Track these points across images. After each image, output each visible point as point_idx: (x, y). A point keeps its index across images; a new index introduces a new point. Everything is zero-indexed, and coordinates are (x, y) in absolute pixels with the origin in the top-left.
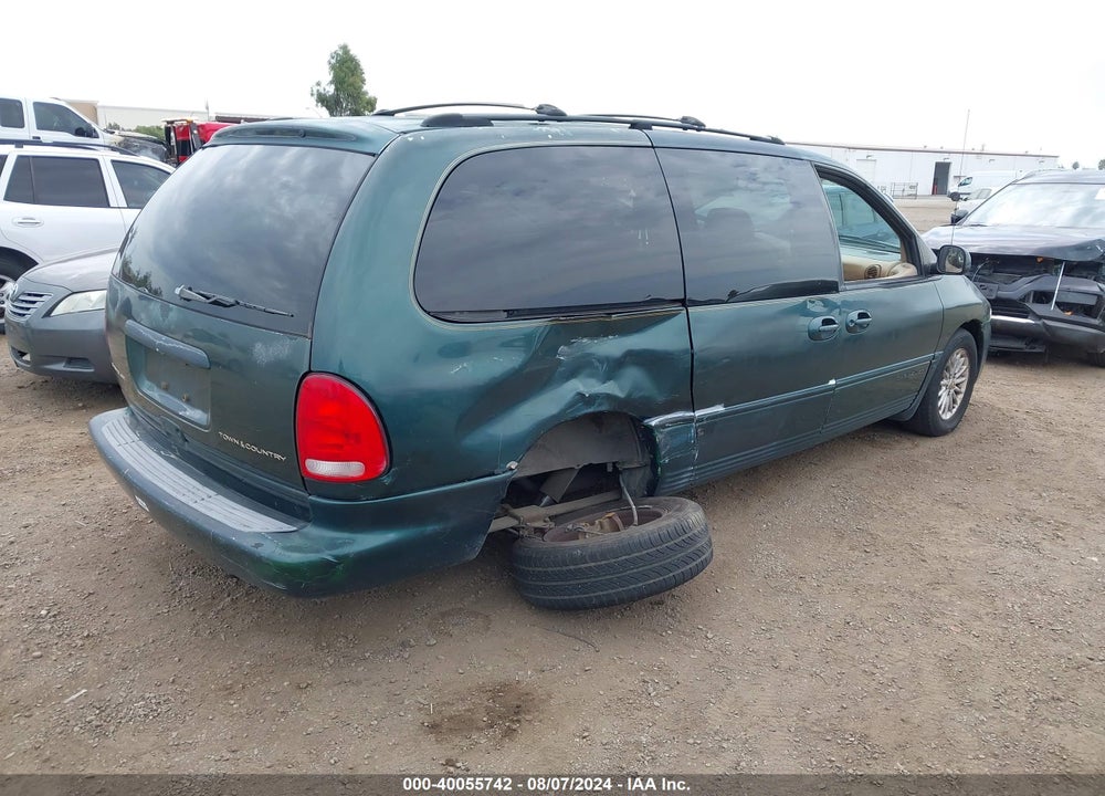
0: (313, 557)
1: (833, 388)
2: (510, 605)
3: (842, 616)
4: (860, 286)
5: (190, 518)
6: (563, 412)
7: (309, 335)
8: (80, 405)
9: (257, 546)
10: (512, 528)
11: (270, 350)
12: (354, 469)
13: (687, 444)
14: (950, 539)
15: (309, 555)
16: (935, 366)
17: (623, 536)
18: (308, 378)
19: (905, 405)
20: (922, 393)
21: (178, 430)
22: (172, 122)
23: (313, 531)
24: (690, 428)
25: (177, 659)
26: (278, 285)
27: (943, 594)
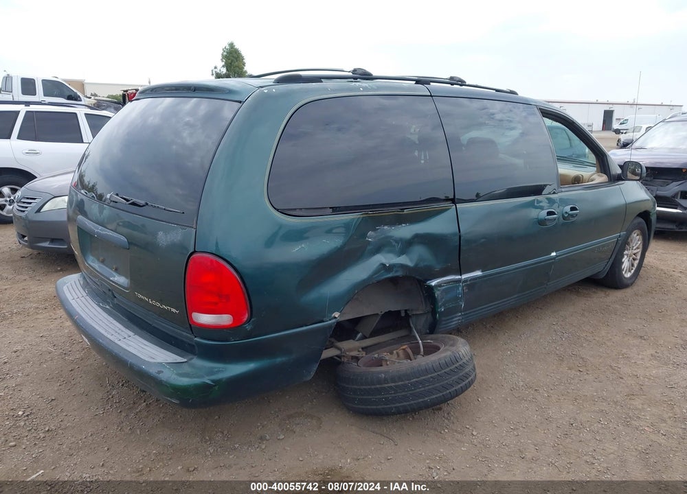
0: (197, 381)
1: (554, 258)
2: (335, 410)
3: (567, 419)
4: (571, 189)
5: (116, 351)
6: (370, 277)
7: (194, 226)
8: (59, 269)
9: (159, 372)
10: (336, 356)
11: (167, 237)
12: (225, 319)
13: (456, 299)
14: (638, 362)
15: (195, 379)
16: (620, 242)
17: (414, 365)
18: (194, 255)
19: (600, 268)
20: (612, 260)
21: (109, 290)
22: (127, 91)
23: (198, 362)
24: (458, 287)
25: (106, 448)
26: (181, 192)
27: (637, 403)
